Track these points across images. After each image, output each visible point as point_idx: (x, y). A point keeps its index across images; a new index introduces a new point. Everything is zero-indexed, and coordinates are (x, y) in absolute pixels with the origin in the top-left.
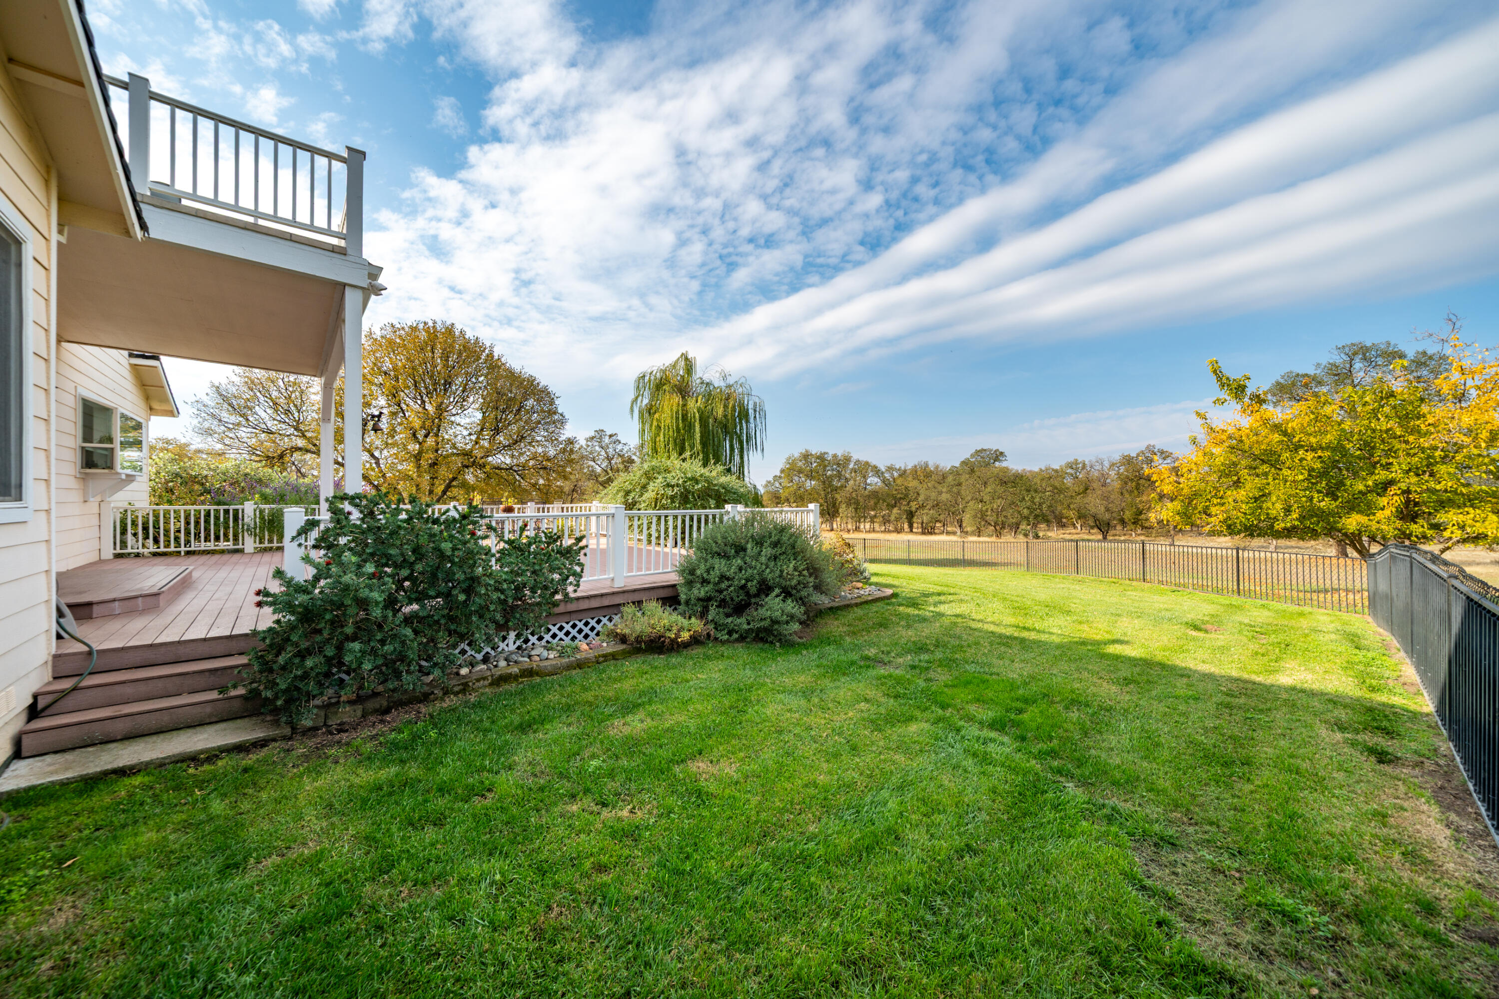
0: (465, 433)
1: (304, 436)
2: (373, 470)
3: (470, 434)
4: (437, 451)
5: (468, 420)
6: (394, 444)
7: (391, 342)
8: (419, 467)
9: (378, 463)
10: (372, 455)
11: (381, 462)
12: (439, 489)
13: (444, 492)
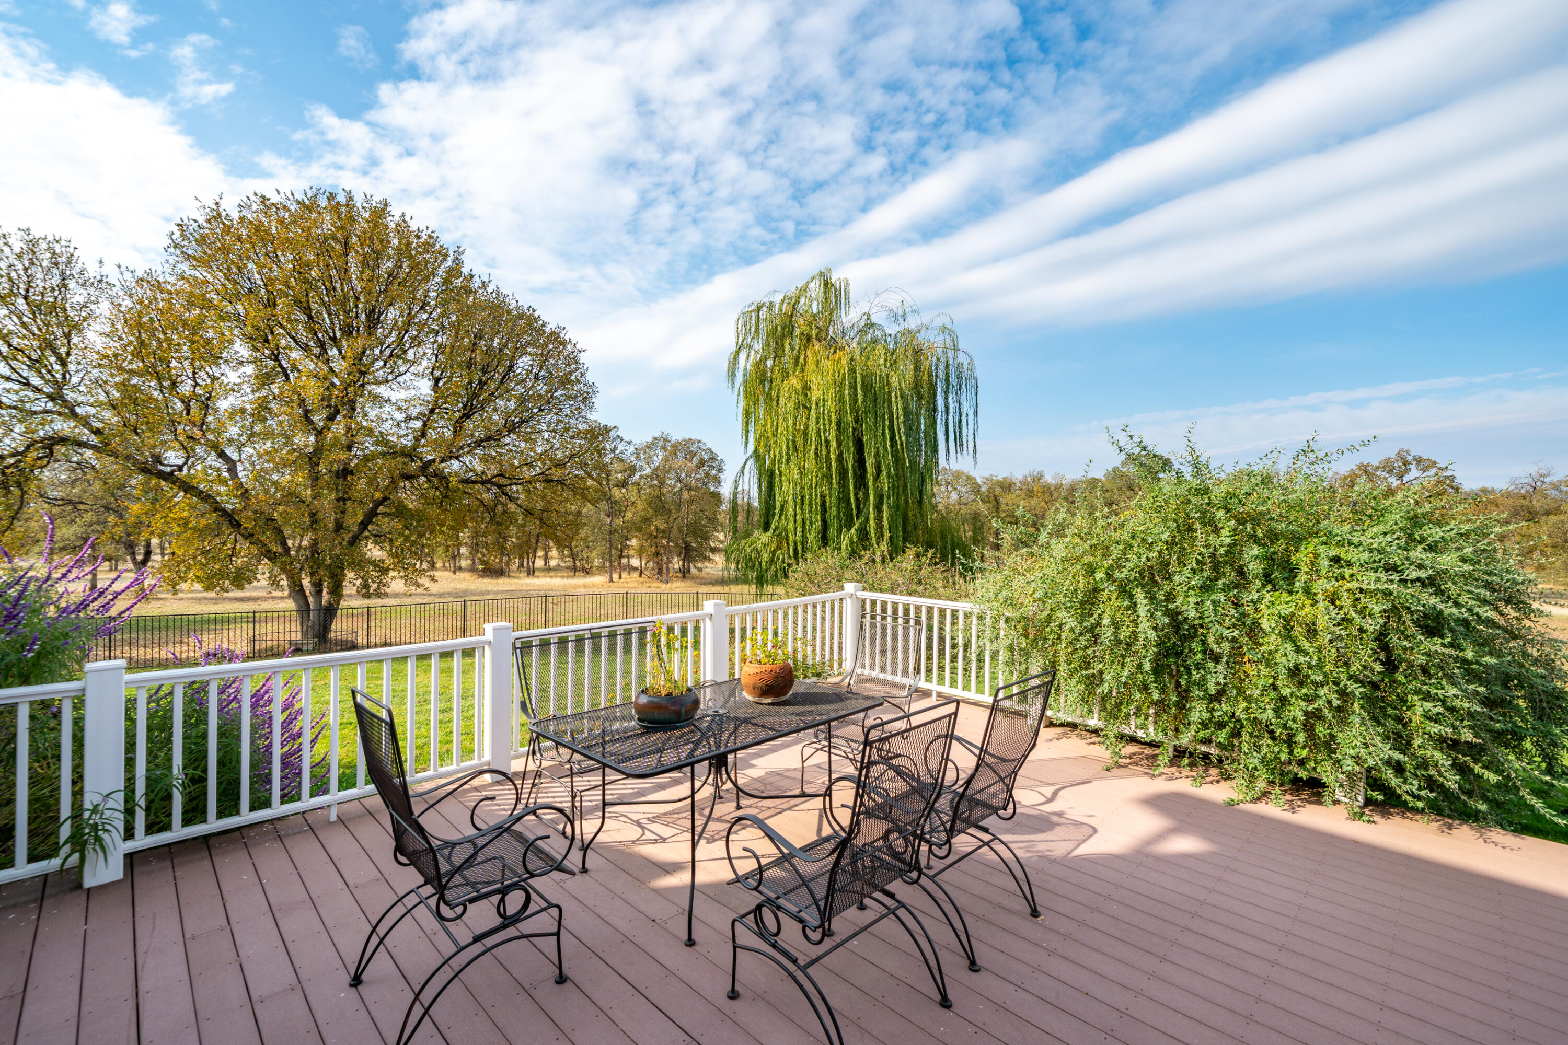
0: (399, 416)
1: (74, 415)
2: (224, 482)
3: (409, 418)
4: (349, 448)
5: (403, 395)
6: (268, 435)
7: (258, 228)
8: (315, 478)
9: (232, 470)
10: (222, 455)
11: (240, 467)
12: (353, 520)
13: (364, 525)
